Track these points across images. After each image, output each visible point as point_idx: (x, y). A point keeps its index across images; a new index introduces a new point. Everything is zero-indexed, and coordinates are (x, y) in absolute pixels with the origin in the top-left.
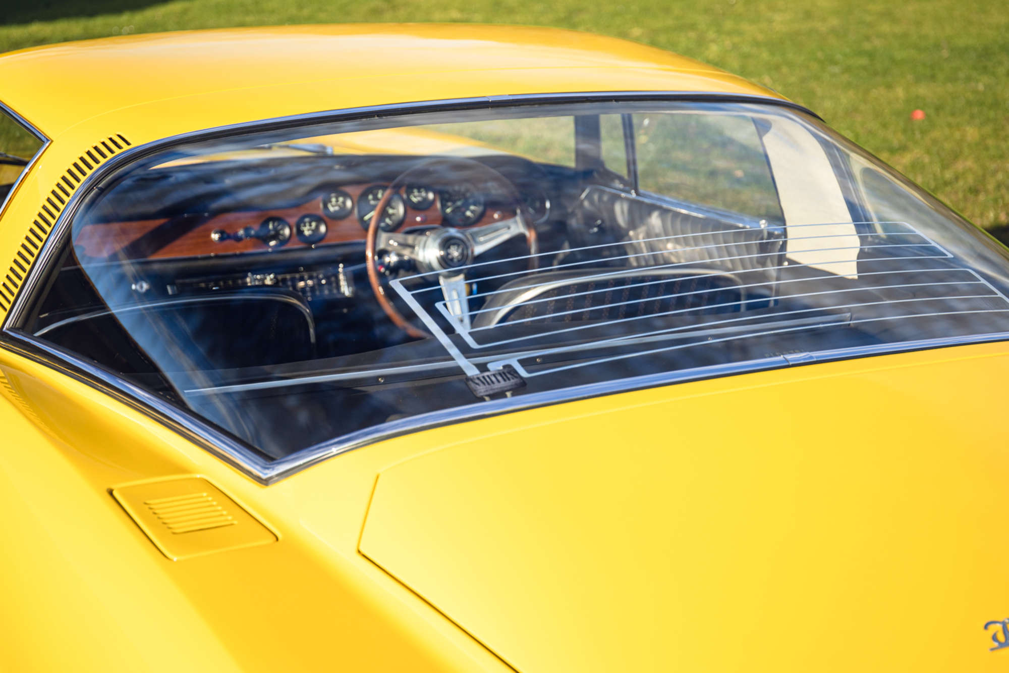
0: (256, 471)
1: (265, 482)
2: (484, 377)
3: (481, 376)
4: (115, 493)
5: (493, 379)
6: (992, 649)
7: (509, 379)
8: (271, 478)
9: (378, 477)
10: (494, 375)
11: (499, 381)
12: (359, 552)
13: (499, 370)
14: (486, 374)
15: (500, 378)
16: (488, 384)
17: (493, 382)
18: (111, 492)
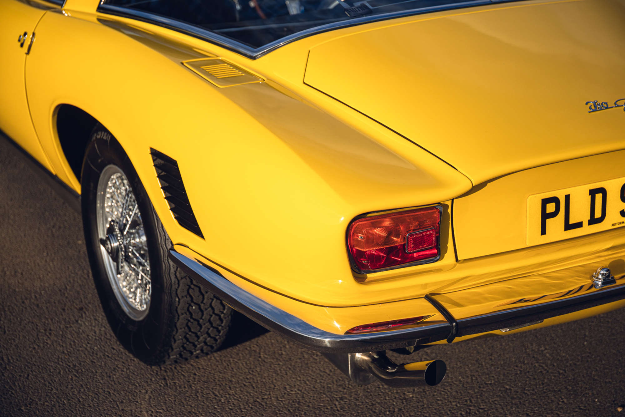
0: (249, 53)
1: (254, 58)
2: (352, 9)
3: (351, 8)
4: (185, 64)
5: (357, 9)
6: (590, 112)
7: (364, 10)
8: (256, 56)
9: (309, 51)
10: (357, 8)
11: (359, 10)
12: (304, 83)
13: (359, 6)
14: (353, 7)
15: (360, 9)
16: (355, 12)
17: (357, 11)
18: (182, 64)
